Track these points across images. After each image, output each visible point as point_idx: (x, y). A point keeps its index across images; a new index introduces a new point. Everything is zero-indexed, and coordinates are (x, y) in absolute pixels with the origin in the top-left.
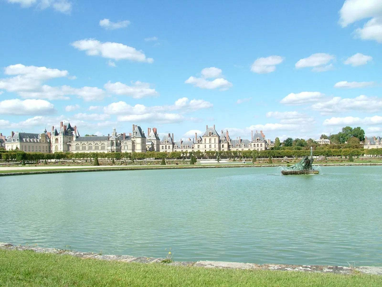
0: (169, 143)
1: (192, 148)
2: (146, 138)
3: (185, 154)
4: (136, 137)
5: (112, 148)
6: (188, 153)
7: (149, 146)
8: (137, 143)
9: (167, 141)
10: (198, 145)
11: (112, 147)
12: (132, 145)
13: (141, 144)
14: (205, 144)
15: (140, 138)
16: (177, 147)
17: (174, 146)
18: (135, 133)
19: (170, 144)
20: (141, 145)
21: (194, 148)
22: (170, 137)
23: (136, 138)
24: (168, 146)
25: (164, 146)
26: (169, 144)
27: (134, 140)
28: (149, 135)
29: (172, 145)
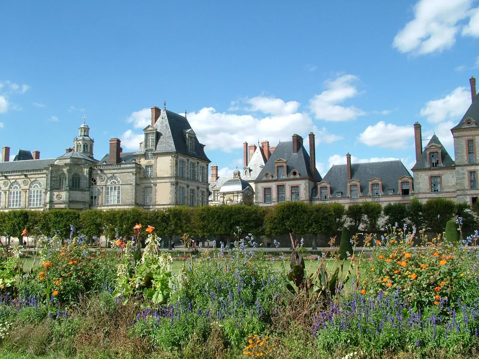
0: (295, 173)
1: (400, 192)
2: (210, 162)
3: (365, 217)
4: (156, 152)
5: (55, 199)
6: (382, 212)
7: (232, 198)
8: (158, 176)
9: (285, 165)
10: (431, 177)
11: (56, 193)
12: (137, 184)
13: (173, 180)
14: (472, 168)
15: (170, 158)
16: (332, 192)
17: (319, 187)
18: (154, 137)
19: (298, 176)
20: (172, 184)
21: (410, 192)
22: (301, 149)
23: (154, 154)
24: (288, 185)
25: (273, 186)
26: (292, 176)
27: (146, 166)
28: (248, 166)
29: (307, 181)
